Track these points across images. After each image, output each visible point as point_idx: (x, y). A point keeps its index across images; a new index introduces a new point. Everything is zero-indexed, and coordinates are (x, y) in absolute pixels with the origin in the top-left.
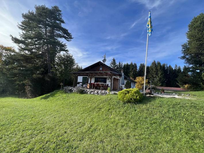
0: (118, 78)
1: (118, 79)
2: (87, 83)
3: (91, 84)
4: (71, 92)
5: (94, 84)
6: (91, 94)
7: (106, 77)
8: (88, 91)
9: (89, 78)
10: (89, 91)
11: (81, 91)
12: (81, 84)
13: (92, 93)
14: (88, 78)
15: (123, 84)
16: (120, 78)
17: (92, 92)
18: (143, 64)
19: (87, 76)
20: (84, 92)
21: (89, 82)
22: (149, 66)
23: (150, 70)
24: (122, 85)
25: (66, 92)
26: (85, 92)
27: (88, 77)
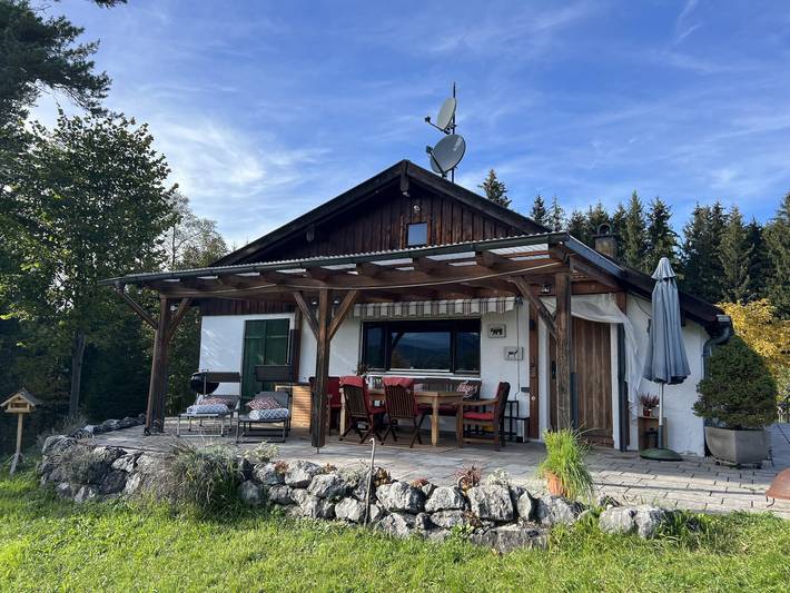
0: (605, 309)
1: (605, 327)
2: (293, 376)
3: (325, 387)
4: (102, 493)
5: (356, 391)
6: (331, 515)
7: (475, 307)
8: (301, 476)
9: (307, 330)
10: (304, 485)
11: (219, 490)
12: (233, 389)
13: (349, 509)
14: (298, 334)
15: (677, 380)
16: (623, 309)
17: (349, 492)
18: (717, 209)
19: (291, 307)
20: (251, 491)
21: (308, 369)
22: (763, 223)
23: (777, 253)
24: (653, 389)
25: (49, 500)
26: (264, 495)
27: (299, 322)
